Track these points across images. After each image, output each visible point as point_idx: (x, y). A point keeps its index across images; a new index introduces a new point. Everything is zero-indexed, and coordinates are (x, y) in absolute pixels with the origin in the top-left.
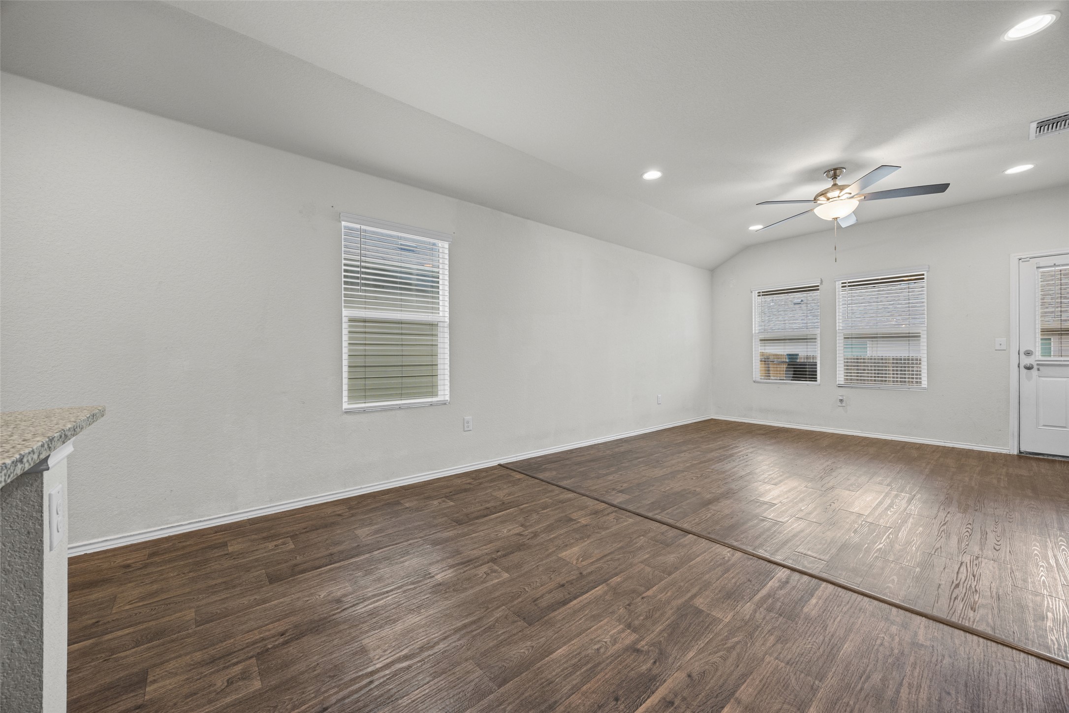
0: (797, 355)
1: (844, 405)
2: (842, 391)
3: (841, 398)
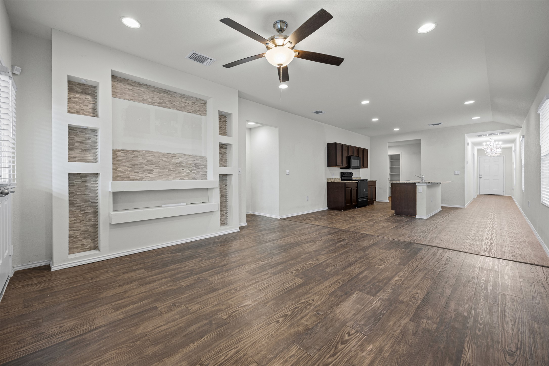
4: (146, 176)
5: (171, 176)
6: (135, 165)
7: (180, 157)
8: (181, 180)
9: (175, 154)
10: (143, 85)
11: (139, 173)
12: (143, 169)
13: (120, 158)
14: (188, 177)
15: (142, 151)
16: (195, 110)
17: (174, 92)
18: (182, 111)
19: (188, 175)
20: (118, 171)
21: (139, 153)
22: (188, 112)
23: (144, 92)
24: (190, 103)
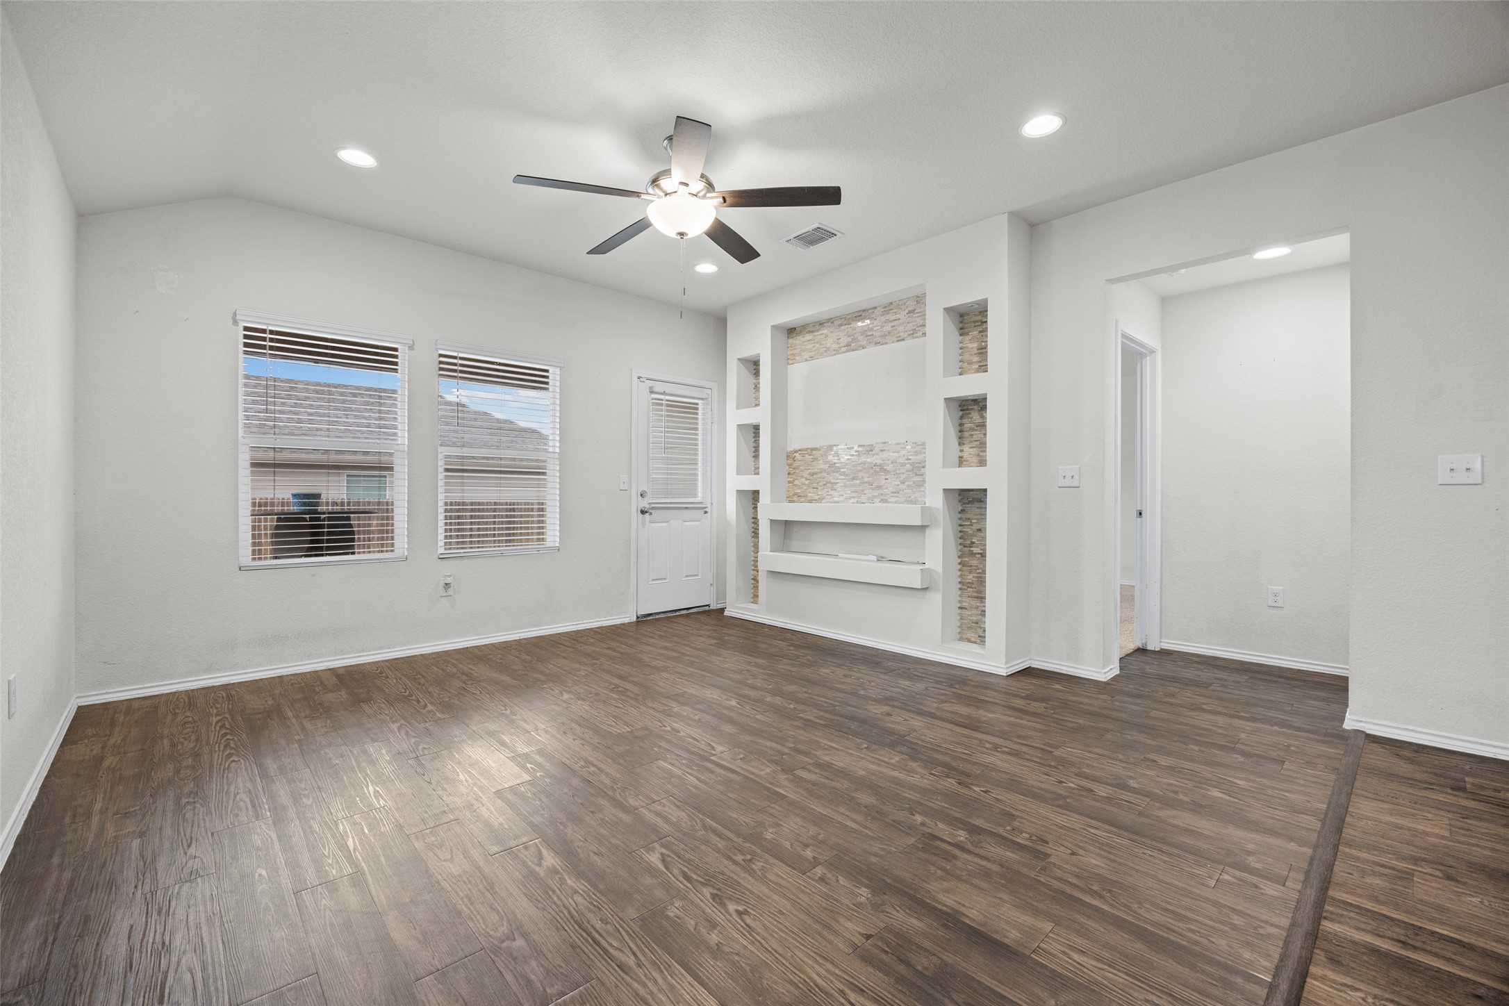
0: (318, 496)
1: (449, 593)
2: (448, 568)
3: (448, 580)
4: (827, 495)
5: (865, 494)
6: (813, 474)
7: (881, 451)
8: (882, 504)
9: (872, 445)
10: (825, 323)
11: (817, 488)
12: (824, 481)
13: (797, 464)
14: (897, 497)
15: (823, 447)
16: (913, 330)
17: (872, 309)
18: (886, 343)
19: (895, 493)
20: (795, 485)
21: (819, 452)
22: (898, 341)
23: (827, 336)
24: (902, 315)
